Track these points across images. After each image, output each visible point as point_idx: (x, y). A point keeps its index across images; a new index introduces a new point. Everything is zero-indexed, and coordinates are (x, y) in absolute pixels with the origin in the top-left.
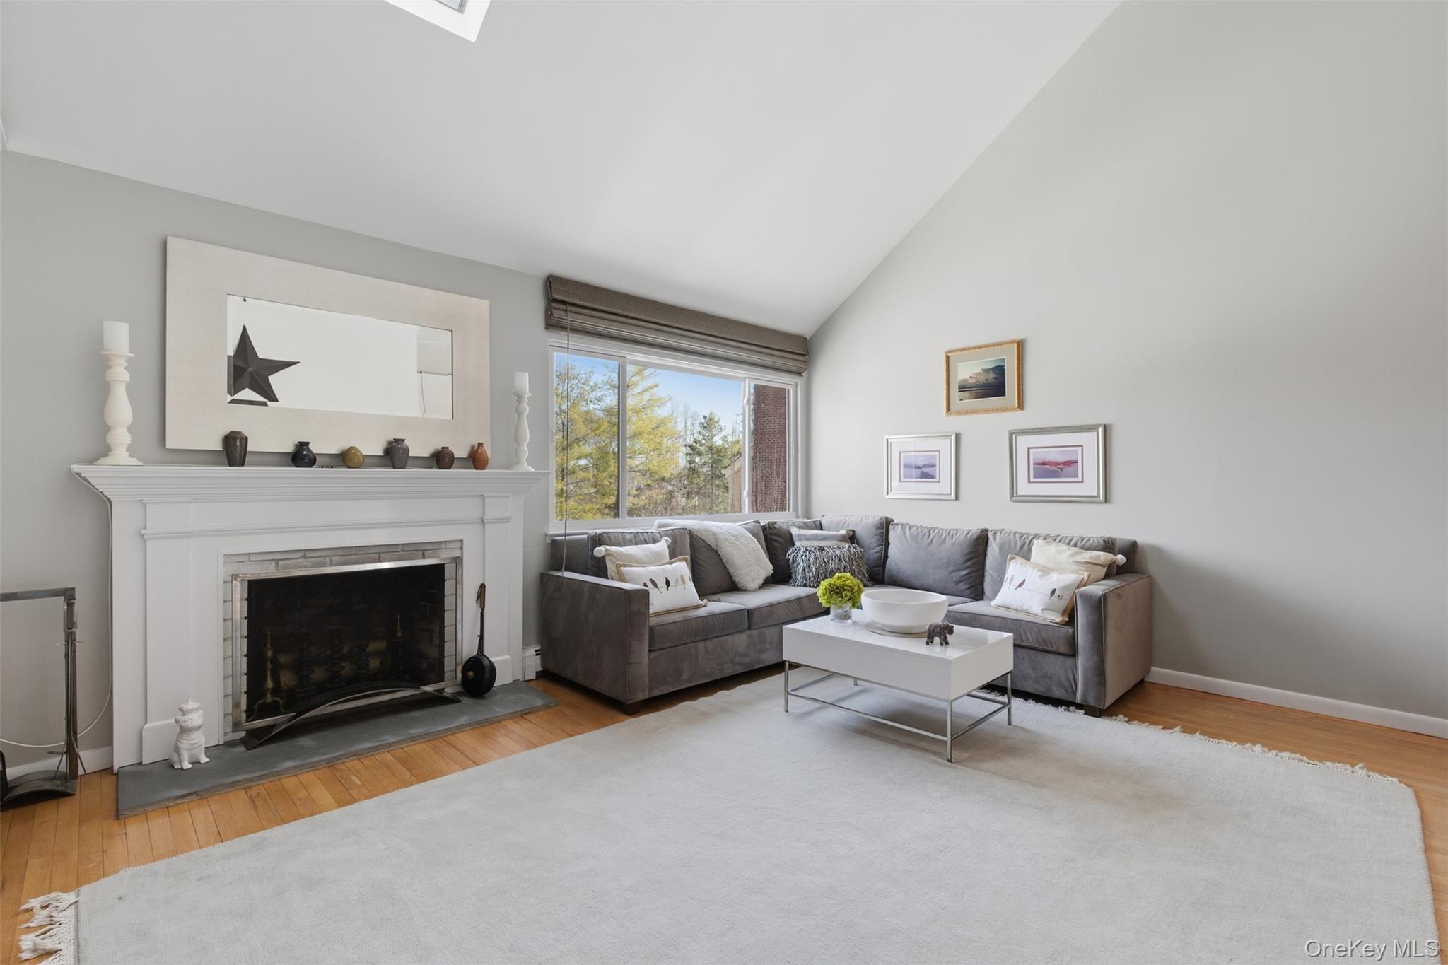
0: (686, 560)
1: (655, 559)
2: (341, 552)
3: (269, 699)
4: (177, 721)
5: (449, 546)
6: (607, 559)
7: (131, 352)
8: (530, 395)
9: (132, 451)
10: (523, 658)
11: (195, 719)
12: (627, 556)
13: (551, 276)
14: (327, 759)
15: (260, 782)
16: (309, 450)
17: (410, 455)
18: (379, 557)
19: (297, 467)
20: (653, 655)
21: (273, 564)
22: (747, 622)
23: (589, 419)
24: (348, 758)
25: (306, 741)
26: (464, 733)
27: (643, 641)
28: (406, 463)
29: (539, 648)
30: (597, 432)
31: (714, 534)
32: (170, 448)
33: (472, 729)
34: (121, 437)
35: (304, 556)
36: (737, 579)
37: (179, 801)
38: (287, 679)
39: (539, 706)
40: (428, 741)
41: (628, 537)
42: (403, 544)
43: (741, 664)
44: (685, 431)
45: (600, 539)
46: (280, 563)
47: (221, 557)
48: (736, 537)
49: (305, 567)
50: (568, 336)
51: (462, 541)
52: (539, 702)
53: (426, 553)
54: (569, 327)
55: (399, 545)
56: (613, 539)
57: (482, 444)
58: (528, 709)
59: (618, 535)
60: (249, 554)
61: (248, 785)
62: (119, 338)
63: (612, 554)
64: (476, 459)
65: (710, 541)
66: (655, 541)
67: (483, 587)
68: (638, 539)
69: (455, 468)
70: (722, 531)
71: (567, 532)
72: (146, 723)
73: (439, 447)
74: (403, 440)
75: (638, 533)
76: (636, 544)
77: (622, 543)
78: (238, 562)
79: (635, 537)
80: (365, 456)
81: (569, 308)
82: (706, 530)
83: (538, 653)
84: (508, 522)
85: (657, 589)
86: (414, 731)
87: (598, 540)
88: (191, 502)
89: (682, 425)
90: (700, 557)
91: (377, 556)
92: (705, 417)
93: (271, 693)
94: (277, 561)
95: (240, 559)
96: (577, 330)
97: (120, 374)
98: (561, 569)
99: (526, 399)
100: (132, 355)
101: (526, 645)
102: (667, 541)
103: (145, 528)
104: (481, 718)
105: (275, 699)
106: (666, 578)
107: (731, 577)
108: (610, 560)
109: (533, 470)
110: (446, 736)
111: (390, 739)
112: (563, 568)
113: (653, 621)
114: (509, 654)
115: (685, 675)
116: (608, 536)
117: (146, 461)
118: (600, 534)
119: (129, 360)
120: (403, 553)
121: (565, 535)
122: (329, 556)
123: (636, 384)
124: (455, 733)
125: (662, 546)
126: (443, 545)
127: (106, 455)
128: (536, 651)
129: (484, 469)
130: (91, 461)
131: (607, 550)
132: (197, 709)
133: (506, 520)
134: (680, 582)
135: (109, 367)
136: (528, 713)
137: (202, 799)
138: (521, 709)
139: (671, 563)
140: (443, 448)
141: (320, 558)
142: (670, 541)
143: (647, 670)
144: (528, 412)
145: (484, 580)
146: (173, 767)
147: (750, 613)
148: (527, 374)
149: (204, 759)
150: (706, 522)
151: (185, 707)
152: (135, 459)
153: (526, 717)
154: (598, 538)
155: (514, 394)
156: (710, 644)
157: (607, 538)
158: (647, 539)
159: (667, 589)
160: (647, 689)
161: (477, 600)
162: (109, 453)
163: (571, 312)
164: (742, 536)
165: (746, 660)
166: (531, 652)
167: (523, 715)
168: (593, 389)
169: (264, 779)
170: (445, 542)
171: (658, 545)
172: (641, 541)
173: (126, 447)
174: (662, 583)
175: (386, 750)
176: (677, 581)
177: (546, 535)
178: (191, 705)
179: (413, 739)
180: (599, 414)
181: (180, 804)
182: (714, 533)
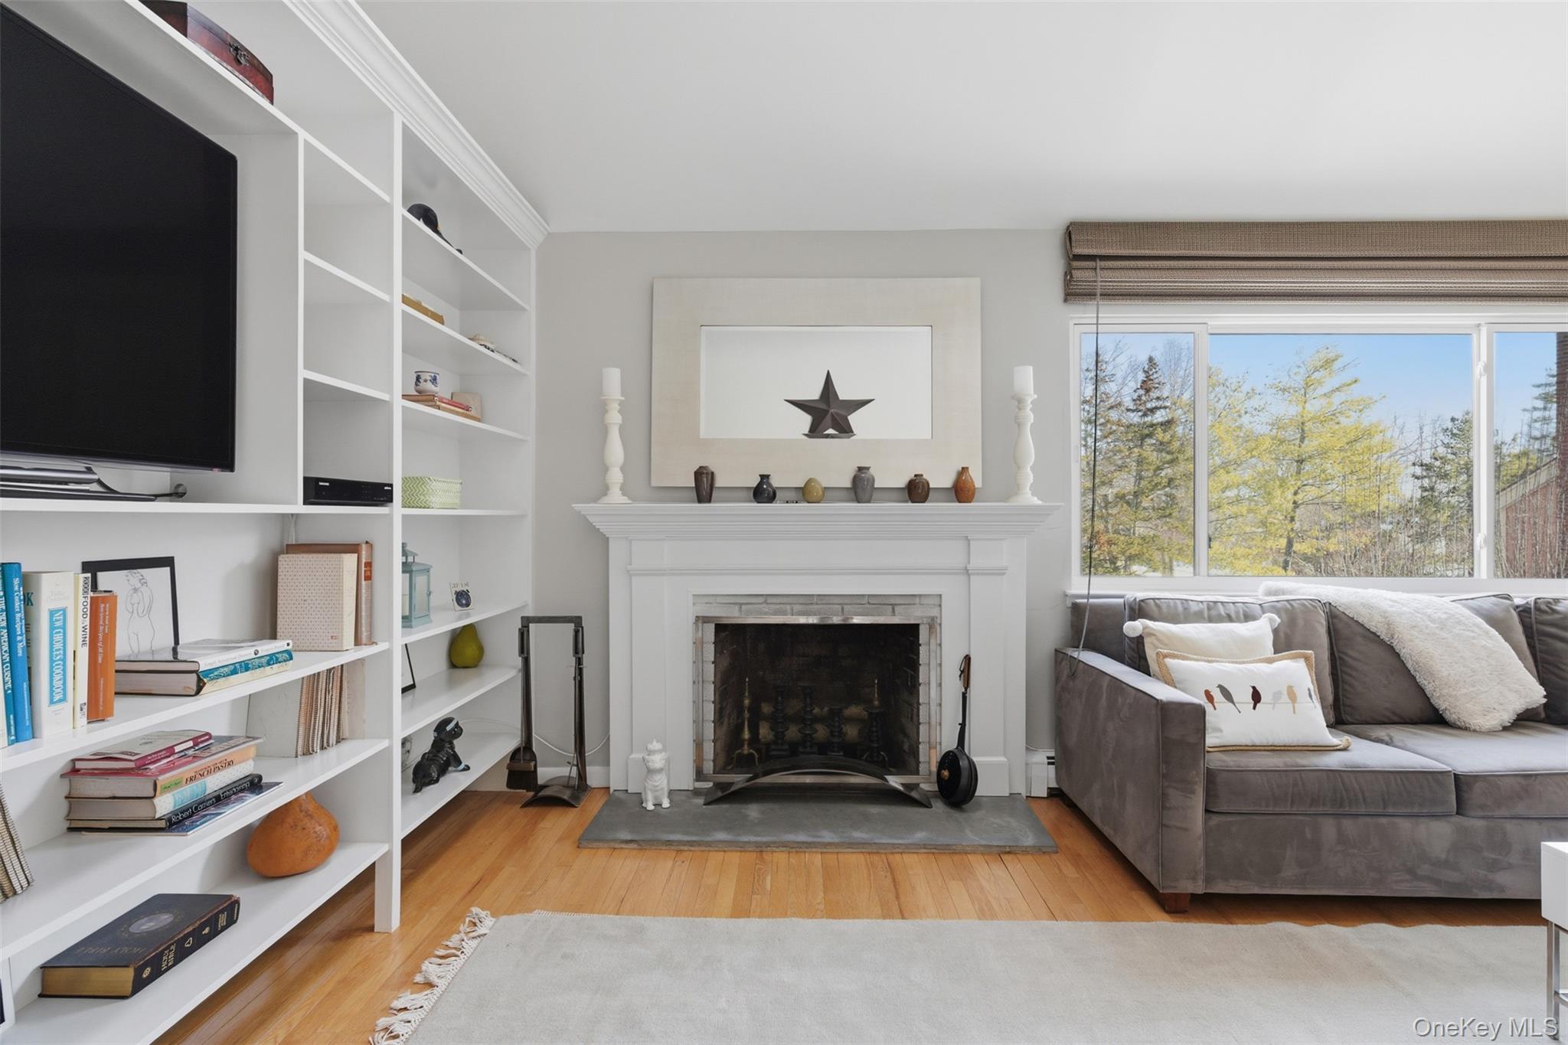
0: (1307, 659)
1: (1242, 652)
2: (801, 600)
3: (746, 750)
4: (644, 759)
5: (925, 601)
6: (1147, 641)
7: (622, 396)
8: (1036, 396)
9: (624, 490)
10: (1027, 764)
11: (657, 761)
12: (1182, 640)
13: (1072, 224)
14: (756, 842)
15: (691, 848)
16: (769, 485)
17: (876, 486)
18: (843, 609)
19: (758, 503)
20: (1215, 820)
21: (737, 607)
22: (1454, 797)
23: (1249, 439)
24: (778, 847)
25: (753, 811)
26: (915, 856)
27: (1193, 792)
28: (871, 496)
29: (1052, 754)
30: (1254, 453)
31: (1384, 614)
32: (655, 485)
33: (928, 853)
34: (616, 477)
35: (766, 602)
36: (1441, 704)
37: (623, 846)
38: (765, 731)
39: (1027, 847)
40: (869, 853)
41: (1194, 607)
42: (869, 595)
43: (1437, 882)
44: (1421, 444)
45: (1140, 608)
46: (743, 607)
47: (691, 598)
48: (1442, 625)
49: (766, 614)
50: (1098, 305)
51: (941, 595)
52: (1029, 840)
53: (897, 608)
54: (1098, 292)
55: (863, 596)
56: (1164, 607)
57: (967, 468)
58: (1010, 847)
59: (1176, 603)
60: (716, 595)
61: (682, 848)
62: (613, 381)
63: (1154, 635)
64: (961, 491)
65: (1375, 625)
66: (1248, 617)
67: (967, 659)
68: (1212, 614)
69: (931, 501)
70: (1405, 609)
71: (1091, 592)
72: (632, 753)
73: (912, 476)
74: (868, 468)
75: (1215, 602)
76: (1210, 620)
77: (1182, 617)
78: (707, 603)
79: (1209, 609)
80: (825, 488)
81: (1100, 264)
82: (1370, 607)
83: (1050, 761)
84: (1004, 574)
85: (1231, 704)
86: (858, 835)
87: (1138, 610)
88: (664, 539)
89: (1415, 435)
90: (1350, 652)
91: (840, 607)
92: (1453, 420)
93: (749, 745)
94: (741, 604)
95: (707, 600)
96: (1109, 295)
97: (615, 418)
98: (1078, 647)
99: (1029, 402)
100: (623, 398)
101: (1031, 745)
102: (1271, 620)
103: (631, 564)
104: (942, 840)
105: (751, 751)
106: (1254, 688)
107: (1428, 699)
108: (1152, 643)
109: (1040, 502)
110: (893, 853)
111: (827, 836)
112: (1081, 646)
113: (1215, 761)
114: (1005, 755)
115: (1290, 871)
116: (1157, 606)
117: (634, 499)
118: (1142, 601)
119: (621, 404)
120: (868, 606)
121: (1088, 596)
122: (791, 604)
123: (1320, 383)
124: (904, 853)
125: (1262, 629)
126: (917, 600)
127: (605, 494)
128: (1048, 758)
129: (970, 502)
130: (596, 500)
131: (1145, 628)
132: (660, 751)
133: (1000, 572)
134: (1285, 698)
135: (607, 411)
136: (1009, 853)
137: (641, 849)
138: (1002, 844)
139: (1270, 661)
140: (916, 476)
141: (781, 606)
142: (1278, 620)
143: (1201, 844)
144: (1032, 421)
145: (969, 651)
146: (642, 803)
147: (1462, 782)
148: (1031, 368)
149: (666, 804)
150: (1370, 591)
151: (650, 747)
152: (626, 498)
153: (1005, 857)
154: (1137, 607)
155: (1013, 398)
156: (1348, 824)
157: (1154, 608)
158: (1233, 616)
159: (1254, 708)
160: (1202, 877)
161: (960, 676)
162: (608, 492)
163: (1101, 269)
164: (1459, 623)
165: (1453, 876)
166: (1041, 757)
167: (1004, 852)
168: (1249, 397)
169: (695, 846)
170: (920, 596)
171: (1251, 625)
172: (1220, 615)
173: (619, 485)
174: (1244, 696)
175: (820, 851)
176: (1277, 696)
177: (1067, 596)
178: (656, 746)
179: (852, 845)
180: (1263, 429)
181: (626, 849)
182: (1385, 612)
